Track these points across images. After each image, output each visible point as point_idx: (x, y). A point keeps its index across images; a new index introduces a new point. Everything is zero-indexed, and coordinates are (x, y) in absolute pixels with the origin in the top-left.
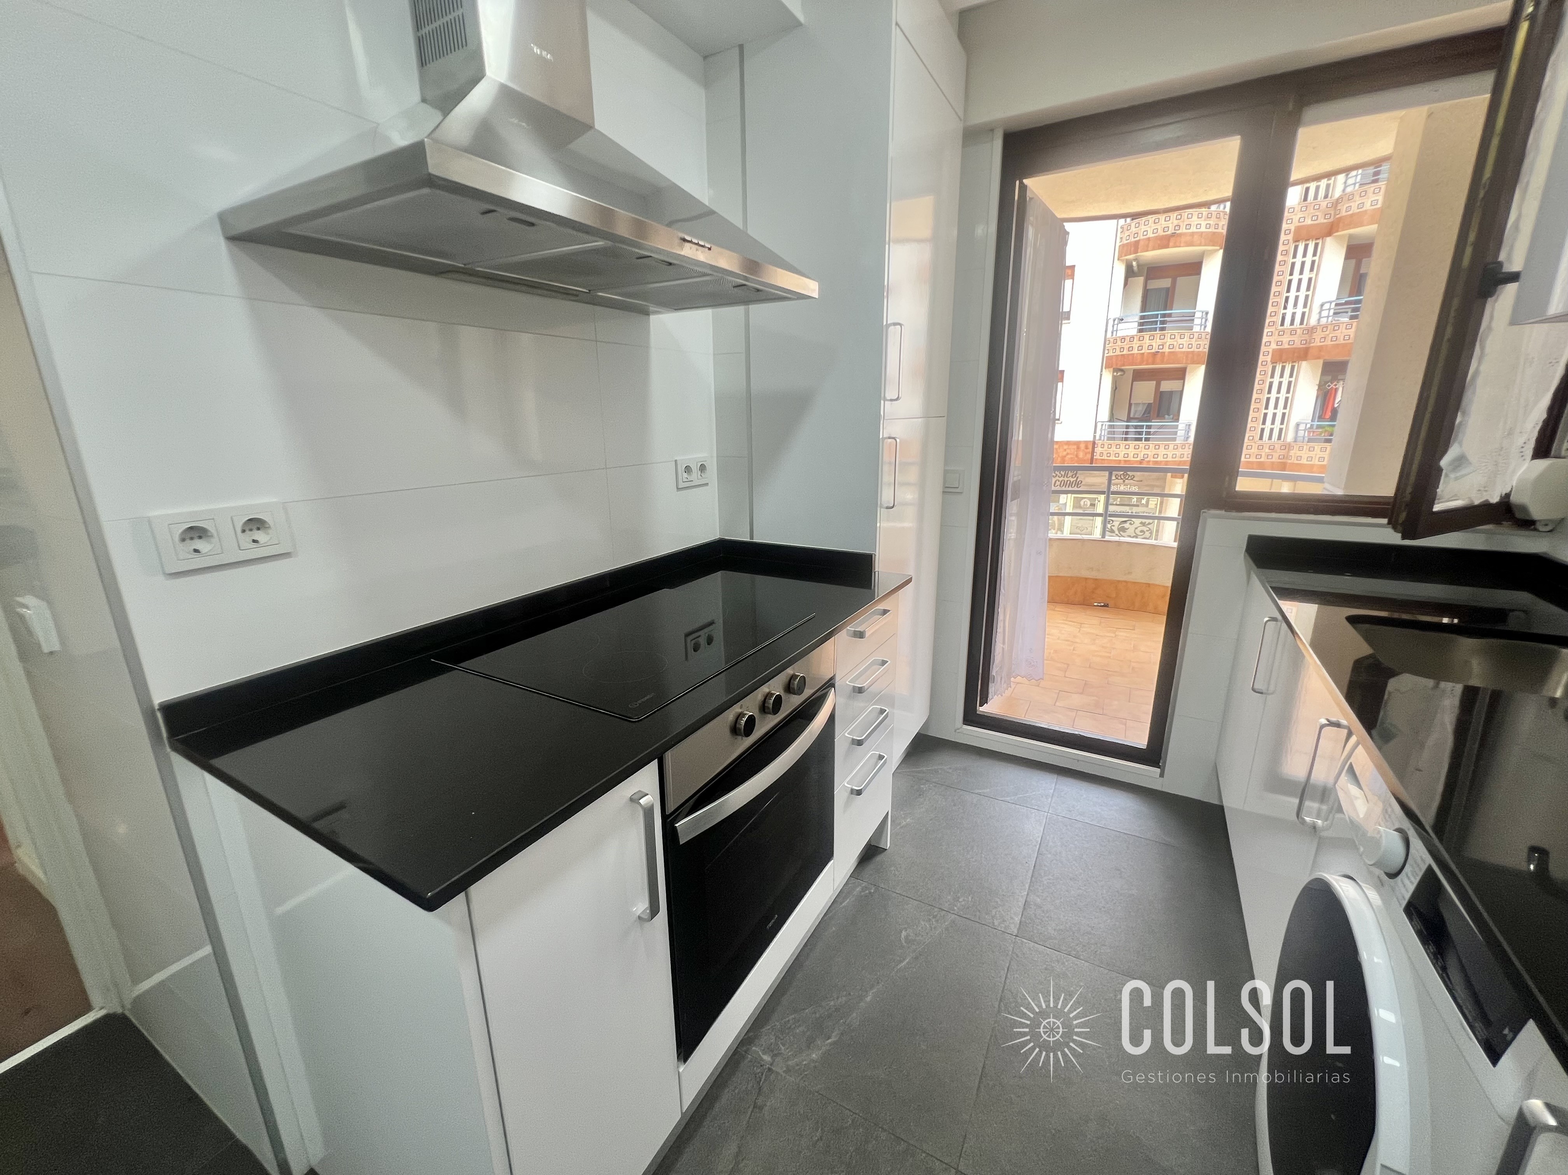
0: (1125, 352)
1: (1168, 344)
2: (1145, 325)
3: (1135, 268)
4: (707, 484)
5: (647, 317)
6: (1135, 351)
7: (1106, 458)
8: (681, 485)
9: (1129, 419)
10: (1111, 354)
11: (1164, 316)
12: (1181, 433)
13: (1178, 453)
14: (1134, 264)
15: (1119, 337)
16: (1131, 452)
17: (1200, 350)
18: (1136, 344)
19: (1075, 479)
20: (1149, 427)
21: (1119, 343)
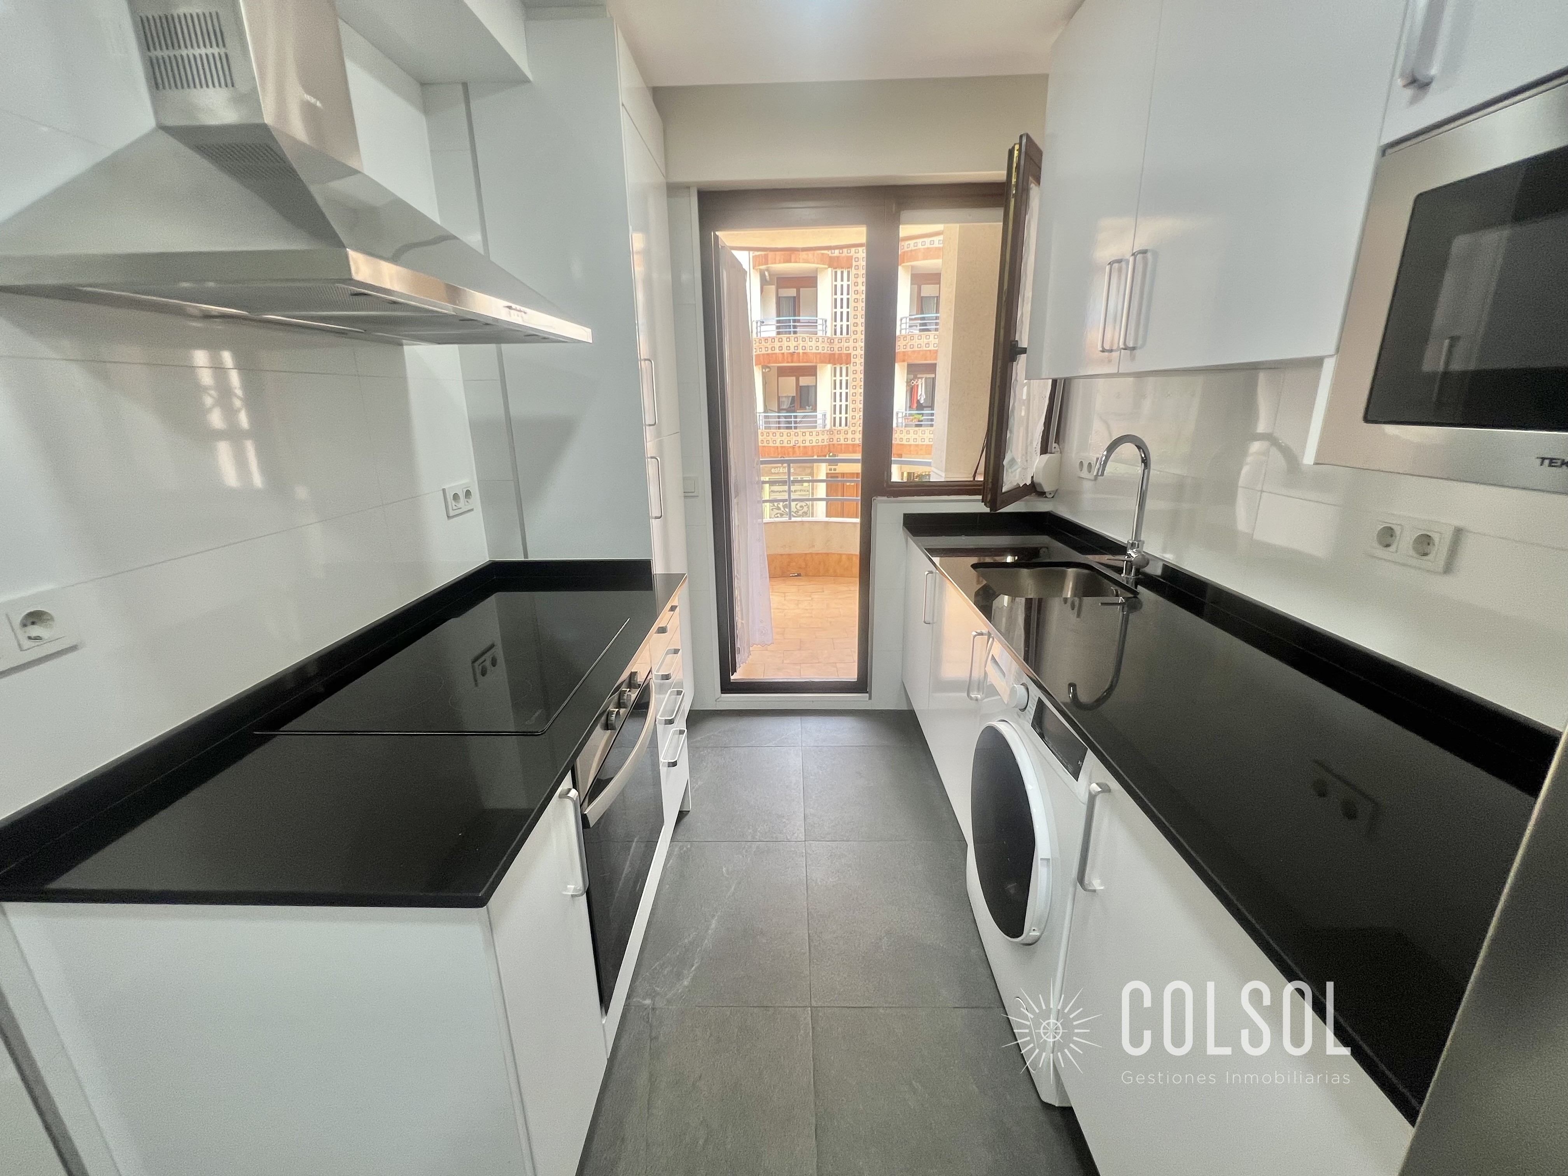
0: (770, 351)
1: (801, 345)
2: (782, 328)
3: (768, 278)
4: (472, 510)
5: (400, 347)
6: (777, 351)
7: (766, 445)
8: (452, 513)
9: (780, 410)
10: (758, 352)
11: (795, 321)
12: (820, 422)
13: (820, 438)
14: (766, 273)
15: (763, 338)
16: (785, 438)
17: (825, 351)
18: (777, 344)
20: (796, 417)
21: (763, 343)
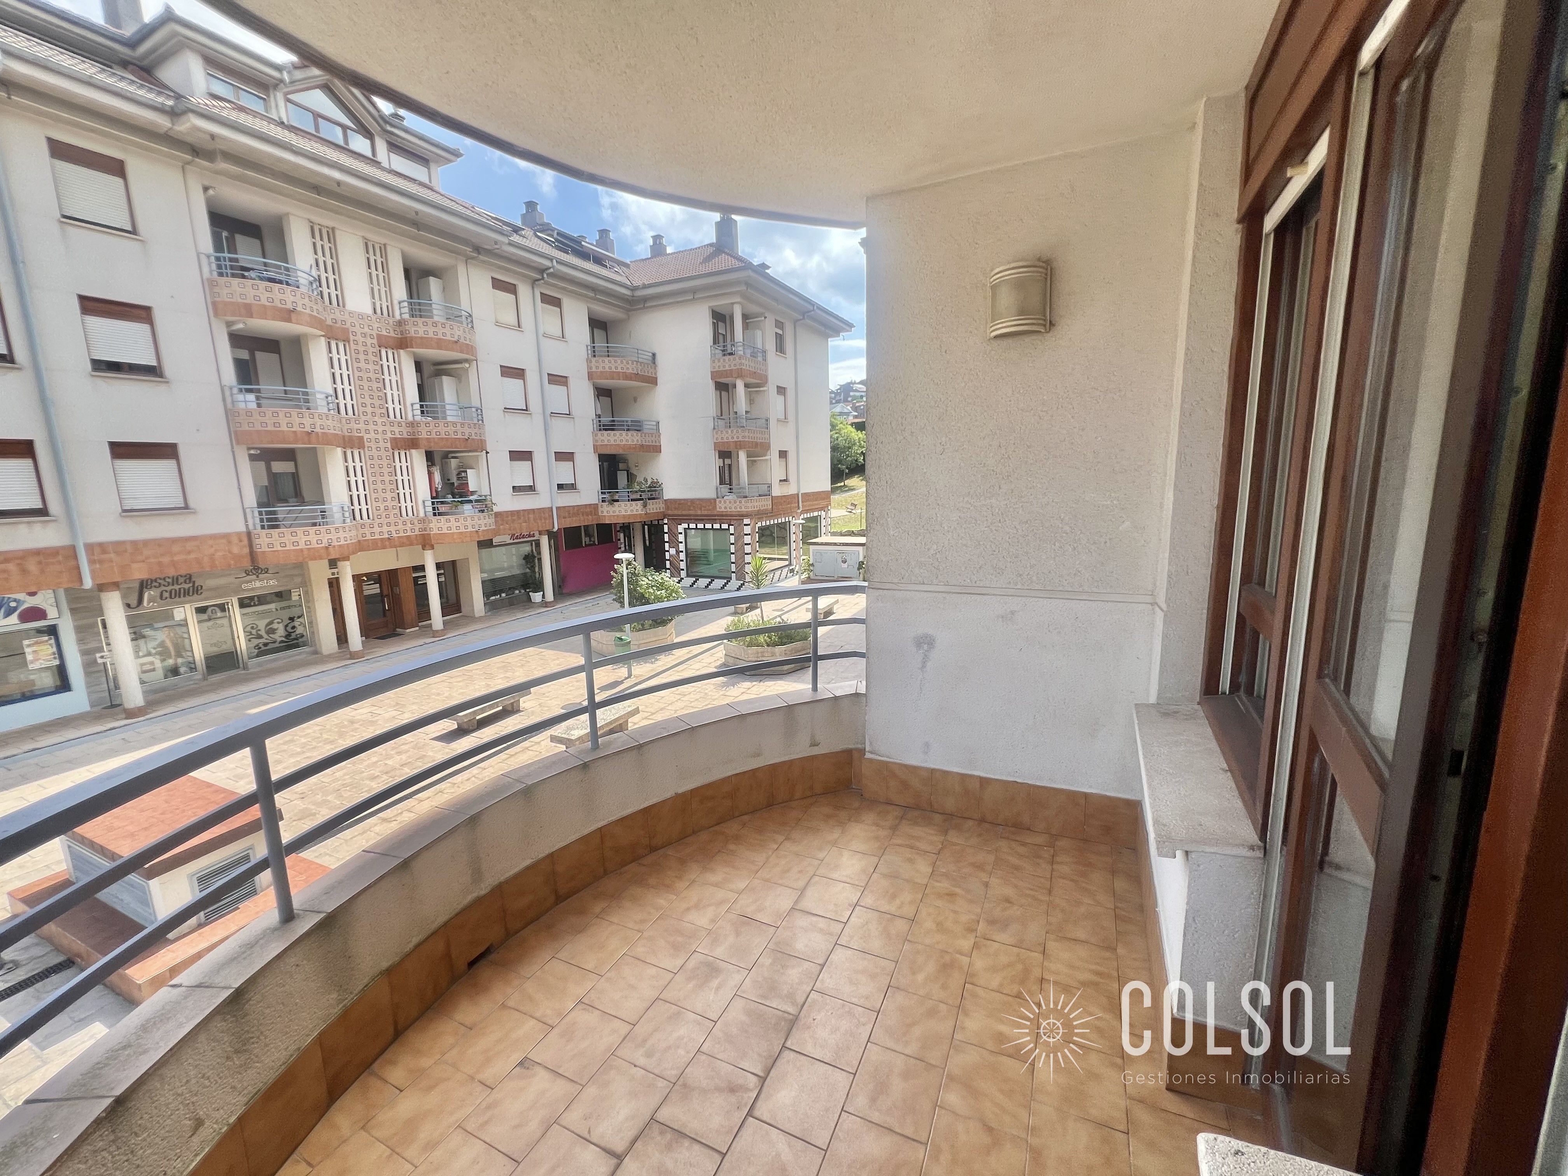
19: (191, 585)
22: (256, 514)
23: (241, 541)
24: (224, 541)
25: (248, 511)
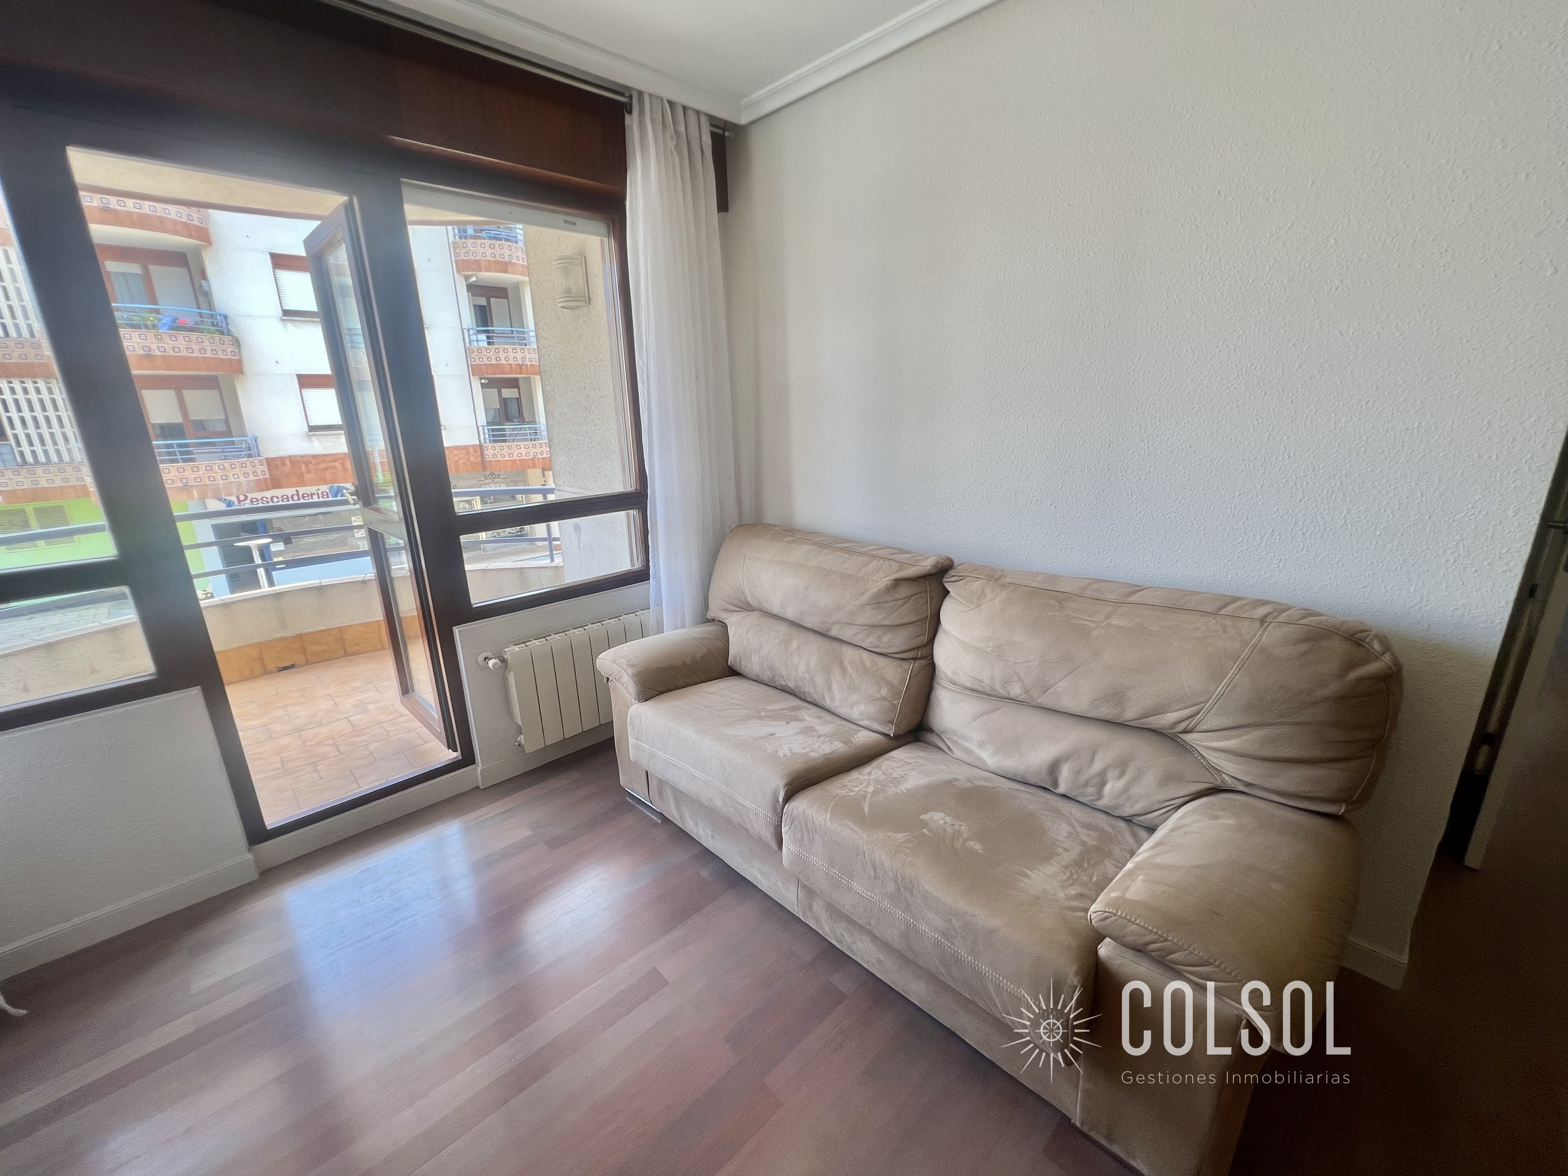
22: (486, 431)
23: (476, 452)
24: (464, 451)
25: (480, 428)
